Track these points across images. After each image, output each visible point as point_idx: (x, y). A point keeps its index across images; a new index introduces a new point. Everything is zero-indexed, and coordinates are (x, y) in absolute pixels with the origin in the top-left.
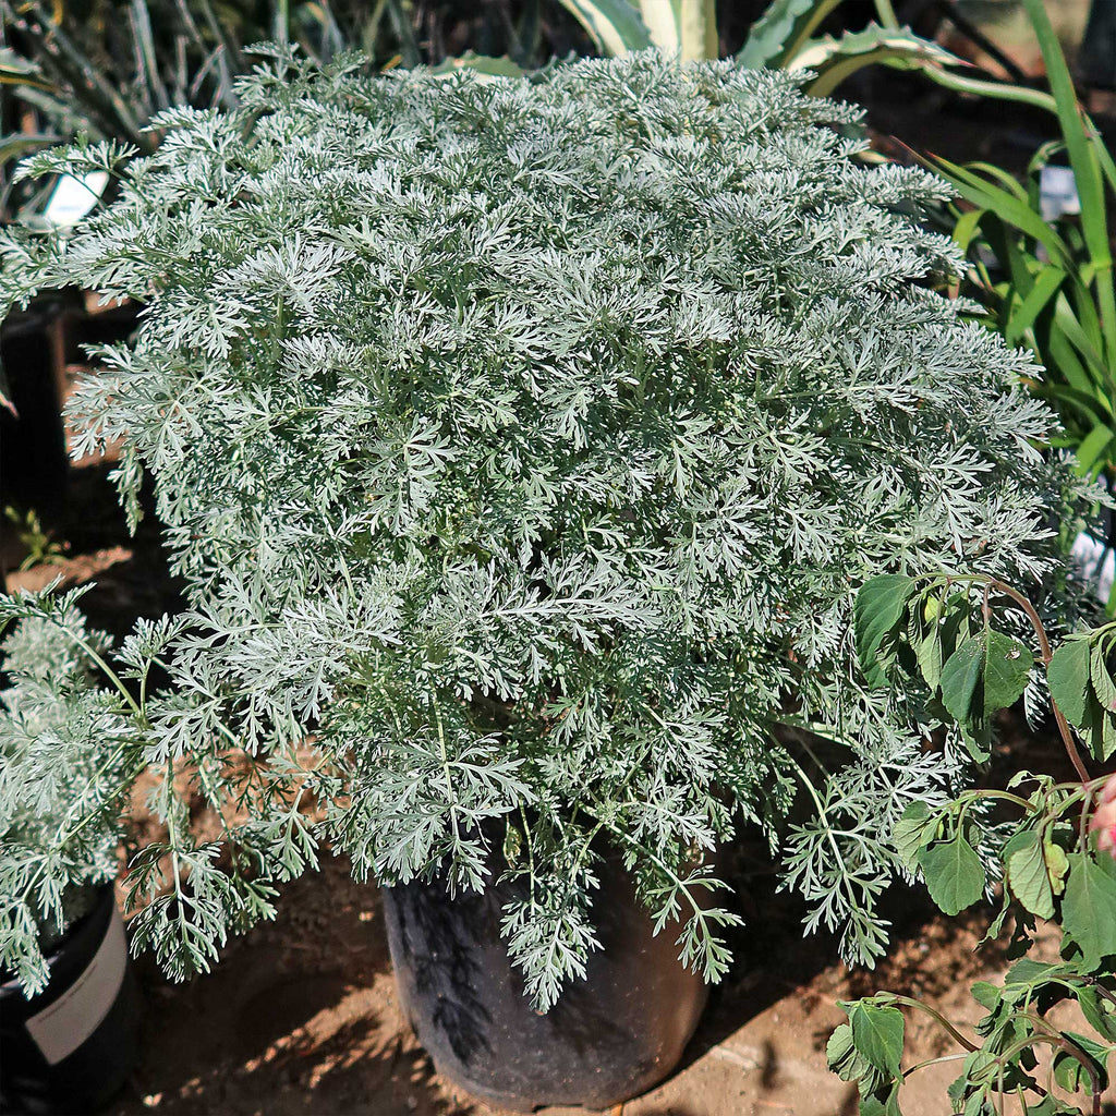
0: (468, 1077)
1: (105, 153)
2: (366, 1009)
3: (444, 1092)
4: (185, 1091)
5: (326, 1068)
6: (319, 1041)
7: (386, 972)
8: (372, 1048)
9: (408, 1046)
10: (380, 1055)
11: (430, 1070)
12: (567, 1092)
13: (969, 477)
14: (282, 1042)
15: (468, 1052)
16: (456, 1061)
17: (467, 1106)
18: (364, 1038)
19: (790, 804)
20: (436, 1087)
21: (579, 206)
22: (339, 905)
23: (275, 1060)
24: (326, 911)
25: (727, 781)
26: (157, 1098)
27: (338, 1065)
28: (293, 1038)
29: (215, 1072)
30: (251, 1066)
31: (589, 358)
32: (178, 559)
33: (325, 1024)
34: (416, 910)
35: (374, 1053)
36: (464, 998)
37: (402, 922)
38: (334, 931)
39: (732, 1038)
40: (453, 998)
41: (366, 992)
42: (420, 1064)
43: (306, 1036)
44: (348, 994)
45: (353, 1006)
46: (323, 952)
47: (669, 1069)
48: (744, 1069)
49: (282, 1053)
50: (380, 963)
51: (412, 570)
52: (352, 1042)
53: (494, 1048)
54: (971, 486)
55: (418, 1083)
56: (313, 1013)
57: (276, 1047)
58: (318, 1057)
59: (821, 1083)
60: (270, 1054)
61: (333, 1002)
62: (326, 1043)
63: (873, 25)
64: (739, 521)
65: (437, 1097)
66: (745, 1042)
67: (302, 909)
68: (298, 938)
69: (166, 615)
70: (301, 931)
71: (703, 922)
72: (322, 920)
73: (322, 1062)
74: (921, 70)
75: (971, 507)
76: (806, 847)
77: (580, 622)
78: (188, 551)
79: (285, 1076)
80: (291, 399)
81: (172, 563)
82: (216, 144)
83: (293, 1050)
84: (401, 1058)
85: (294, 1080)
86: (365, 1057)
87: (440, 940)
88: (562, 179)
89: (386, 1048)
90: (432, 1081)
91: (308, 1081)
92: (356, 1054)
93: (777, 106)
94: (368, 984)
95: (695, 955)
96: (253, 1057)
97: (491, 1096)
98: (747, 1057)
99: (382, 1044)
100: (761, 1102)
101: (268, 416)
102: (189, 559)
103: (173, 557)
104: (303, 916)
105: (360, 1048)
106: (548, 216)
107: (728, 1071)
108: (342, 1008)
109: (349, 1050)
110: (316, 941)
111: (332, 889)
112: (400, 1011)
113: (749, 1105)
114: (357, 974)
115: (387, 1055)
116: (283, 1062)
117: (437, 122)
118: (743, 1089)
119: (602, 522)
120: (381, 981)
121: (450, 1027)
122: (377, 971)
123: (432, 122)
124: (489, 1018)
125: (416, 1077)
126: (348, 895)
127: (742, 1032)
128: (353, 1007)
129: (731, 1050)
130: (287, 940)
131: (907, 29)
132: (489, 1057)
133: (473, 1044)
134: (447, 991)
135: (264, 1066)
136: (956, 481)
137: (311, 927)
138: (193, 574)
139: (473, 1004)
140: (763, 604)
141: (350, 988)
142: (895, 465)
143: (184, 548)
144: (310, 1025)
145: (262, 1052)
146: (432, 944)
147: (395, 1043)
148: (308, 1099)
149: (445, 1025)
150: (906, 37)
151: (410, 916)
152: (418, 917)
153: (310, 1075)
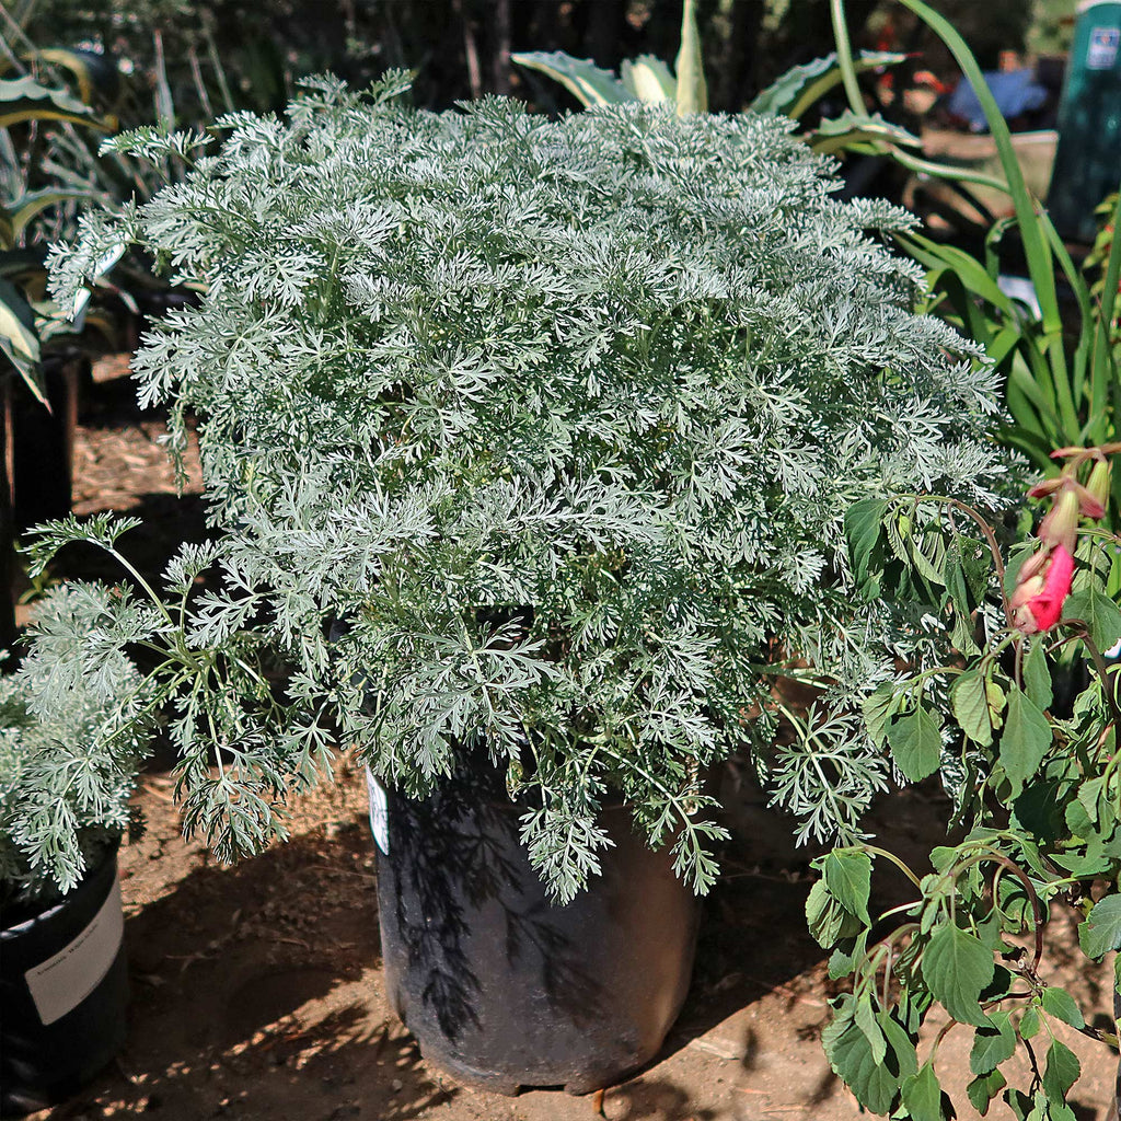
0: (454, 1055)
1: (180, 141)
2: (354, 999)
3: (429, 1075)
4: (171, 1072)
5: (313, 1051)
6: (306, 1027)
7: (374, 967)
8: (361, 1033)
9: (394, 1035)
10: (366, 1041)
11: (416, 1055)
12: (551, 1071)
13: (932, 429)
14: (269, 1028)
15: (456, 1026)
16: (443, 1039)
17: (451, 1088)
18: (351, 1025)
19: (774, 735)
20: (422, 1071)
21: (593, 199)
22: (330, 906)
23: (262, 1043)
24: (316, 909)
25: (718, 706)
26: (143, 1078)
27: (326, 1048)
28: (281, 1024)
29: (201, 1055)
30: (239, 1049)
31: (606, 312)
32: (214, 512)
33: (313, 1012)
34: (414, 875)
35: (361, 1039)
36: (455, 969)
37: (399, 890)
38: (324, 929)
39: (711, 1031)
40: (445, 970)
41: (354, 984)
42: (406, 1051)
43: (294, 1022)
44: (336, 986)
45: (341, 996)
46: (312, 947)
47: (650, 1057)
48: (722, 1060)
49: (269, 1036)
50: (369, 954)
51: (443, 489)
52: (339, 1029)
53: (482, 1019)
54: (934, 434)
55: (403, 1068)
56: (301, 1002)
57: (263, 1032)
58: (305, 1042)
59: (797, 1073)
60: (258, 1038)
61: (321, 992)
62: (313, 1029)
63: (848, 112)
64: (734, 450)
65: (423, 1080)
66: (724, 1036)
67: (292, 907)
68: (288, 934)
69: (208, 541)
70: (290, 928)
71: (693, 835)
72: (312, 918)
73: (310, 1047)
74: (891, 155)
75: (936, 451)
76: (793, 767)
77: (593, 530)
78: (224, 504)
79: (271, 1058)
80: (340, 342)
81: (209, 515)
82: (276, 139)
83: (280, 1034)
84: (386, 1045)
85: (281, 1063)
86: (351, 1043)
87: (435, 903)
88: (579, 177)
89: (374, 1034)
90: (418, 1065)
91: (295, 1064)
92: (344, 1039)
93: (764, 145)
94: (357, 977)
95: (687, 866)
96: (240, 1042)
97: (475, 1075)
98: (726, 1049)
99: (369, 1030)
100: (739, 1089)
101: (319, 354)
102: (223, 513)
103: (210, 510)
104: (293, 914)
105: (347, 1034)
106: (569, 205)
107: (707, 1061)
108: (329, 998)
109: (336, 1035)
110: (305, 936)
111: (322, 891)
112: (388, 1001)
113: (727, 1091)
114: (345, 967)
115: (375, 1040)
116: (270, 1044)
117: (468, 139)
118: (721, 1077)
119: (610, 462)
120: (369, 975)
121: (439, 1002)
122: (365, 966)
123: (463, 140)
124: (479, 988)
125: (402, 1062)
126: (337, 896)
127: (720, 1027)
128: (339, 998)
129: (710, 1042)
130: (277, 934)
131: (878, 116)
132: (476, 1030)
133: (462, 1017)
134: (439, 961)
135: (251, 1048)
136: (922, 430)
137: (300, 924)
138: (227, 526)
139: (465, 973)
140: (753, 538)
141: (338, 981)
142: (868, 420)
143: (221, 501)
144: (297, 1013)
145: (250, 1037)
146: (428, 909)
147: (382, 1029)
148: (294, 1080)
149: (434, 1000)
150: (877, 123)
151: (407, 881)
152: (415, 883)
153: (297, 1058)
